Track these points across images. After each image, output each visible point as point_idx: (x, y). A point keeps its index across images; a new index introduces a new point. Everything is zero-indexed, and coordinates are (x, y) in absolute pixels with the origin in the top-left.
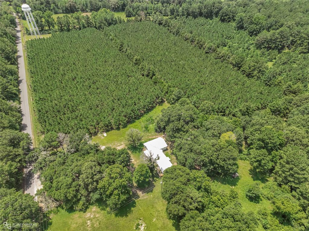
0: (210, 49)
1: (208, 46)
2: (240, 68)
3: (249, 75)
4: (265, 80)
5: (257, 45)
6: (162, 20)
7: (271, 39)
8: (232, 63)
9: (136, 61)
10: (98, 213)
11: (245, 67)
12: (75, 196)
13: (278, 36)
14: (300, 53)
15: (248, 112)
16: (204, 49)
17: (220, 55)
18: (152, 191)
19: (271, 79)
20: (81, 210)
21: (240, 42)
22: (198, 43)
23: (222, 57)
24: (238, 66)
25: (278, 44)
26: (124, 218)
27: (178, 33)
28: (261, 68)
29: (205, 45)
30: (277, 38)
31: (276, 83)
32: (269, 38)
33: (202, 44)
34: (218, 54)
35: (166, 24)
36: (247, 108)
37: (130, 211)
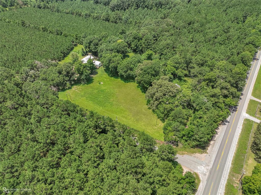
0: (87, 15)
1: (84, 14)
2: (109, 21)
3: (116, 22)
4: (124, 22)
5: (111, 10)
6: (40, 5)
7: (117, 5)
8: (103, 20)
9: (43, 29)
10: (78, 87)
11: (112, 19)
12: (64, 81)
13: (120, 2)
14: (134, 10)
15: (123, 32)
16: (83, 16)
17: (94, 17)
18: (98, 73)
19: (127, 21)
20: (70, 88)
21: (101, 10)
22: (77, 14)
23: (96, 18)
24: (107, 20)
25: (122, 7)
26: (92, 84)
27: (58, 11)
28: (120, 17)
29: (82, 14)
30: (120, 3)
31: (130, 22)
32: (116, 4)
33: (80, 14)
34: (93, 17)
35: (45, 7)
36: (122, 30)
37: (93, 81)
